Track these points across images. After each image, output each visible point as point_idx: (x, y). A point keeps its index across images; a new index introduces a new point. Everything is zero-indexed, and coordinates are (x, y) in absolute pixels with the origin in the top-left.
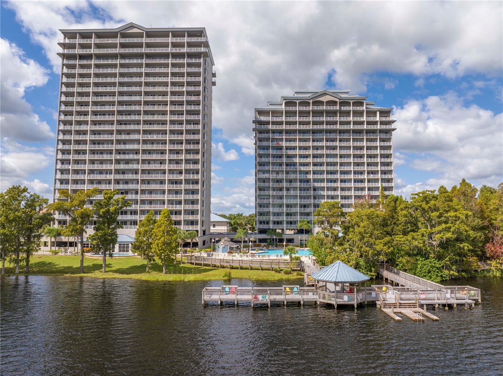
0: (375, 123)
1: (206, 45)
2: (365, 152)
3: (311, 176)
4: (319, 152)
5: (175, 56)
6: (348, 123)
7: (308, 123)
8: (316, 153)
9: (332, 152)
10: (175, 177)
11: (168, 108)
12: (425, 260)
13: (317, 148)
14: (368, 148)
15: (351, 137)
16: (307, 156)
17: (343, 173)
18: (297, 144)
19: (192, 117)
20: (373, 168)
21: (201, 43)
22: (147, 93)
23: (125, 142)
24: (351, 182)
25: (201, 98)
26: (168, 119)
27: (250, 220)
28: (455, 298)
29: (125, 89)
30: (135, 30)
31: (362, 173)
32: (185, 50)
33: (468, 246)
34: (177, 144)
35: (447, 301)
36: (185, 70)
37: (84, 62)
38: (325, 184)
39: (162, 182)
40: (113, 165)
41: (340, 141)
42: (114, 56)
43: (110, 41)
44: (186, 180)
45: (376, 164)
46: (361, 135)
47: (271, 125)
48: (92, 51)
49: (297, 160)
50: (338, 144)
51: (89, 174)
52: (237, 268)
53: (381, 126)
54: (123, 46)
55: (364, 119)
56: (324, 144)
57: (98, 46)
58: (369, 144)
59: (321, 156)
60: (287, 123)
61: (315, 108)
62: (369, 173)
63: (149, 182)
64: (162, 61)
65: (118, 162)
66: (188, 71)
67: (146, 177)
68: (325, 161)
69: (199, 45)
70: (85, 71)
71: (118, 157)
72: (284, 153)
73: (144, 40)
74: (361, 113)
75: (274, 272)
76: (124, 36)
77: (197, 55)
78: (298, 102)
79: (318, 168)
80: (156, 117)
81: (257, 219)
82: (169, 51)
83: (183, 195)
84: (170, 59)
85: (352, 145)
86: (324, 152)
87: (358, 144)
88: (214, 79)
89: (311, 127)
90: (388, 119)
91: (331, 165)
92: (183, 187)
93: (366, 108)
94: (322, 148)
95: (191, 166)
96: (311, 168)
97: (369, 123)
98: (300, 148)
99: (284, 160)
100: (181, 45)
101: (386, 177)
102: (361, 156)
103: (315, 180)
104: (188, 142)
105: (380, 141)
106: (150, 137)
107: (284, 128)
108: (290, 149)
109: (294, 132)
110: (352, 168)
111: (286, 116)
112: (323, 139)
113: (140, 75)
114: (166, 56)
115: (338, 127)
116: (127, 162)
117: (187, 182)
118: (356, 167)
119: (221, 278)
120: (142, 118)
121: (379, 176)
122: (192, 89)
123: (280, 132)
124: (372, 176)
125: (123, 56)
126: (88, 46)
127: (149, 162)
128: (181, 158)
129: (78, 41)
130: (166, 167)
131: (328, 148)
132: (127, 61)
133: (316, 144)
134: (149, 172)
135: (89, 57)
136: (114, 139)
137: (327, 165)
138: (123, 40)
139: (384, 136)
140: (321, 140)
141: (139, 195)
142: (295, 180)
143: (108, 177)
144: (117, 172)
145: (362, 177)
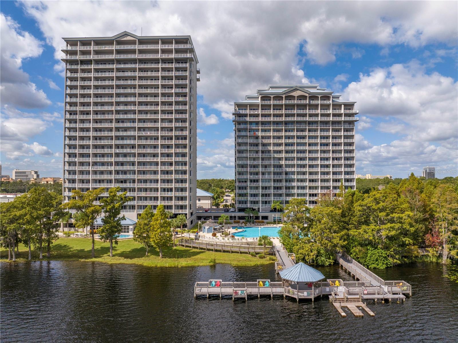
0: (340, 115)
1: (192, 51)
2: (330, 141)
3: (283, 162)
4: (291, 141)
5: (164, 61)
6: (317, 115)
7: (281, 115)
8: (287, 142)
9: (302, 141)
10: (166, 168)
11: (159, 108)
12: (374, 250)
13: (288, 137)
14: (334, 137)
15: (319, 128)
16: (280, 145)
17: (311, 159)
18: (271, 134)
19: (180, 116)
20: (337, 155)
21: (188, 49)
22: (140, 95)
23: (123, 138)
24: (318, 167)
25: (188, 99)
26: (160, 118)
27: (230, 186)
28: (391, 292)
29: (122, 91)
30: (129, 38)
31: (327, 159)
32: (173, 56)
33: (409, 241)
34: (168, 139)
35: (384, 296)
36: (173, 74)
37: (85, 67)
38: (295, 169)
39: (155, 172)
40: (113, 158)
41: (309, 131)
42: (111, 62)
43: (107, 48)
44: (176, 171)
45: (340, 152)
46: (328, 125)
47: (248, 118)
48: (92, 57)
49: (271, 148)
50: (307, 134)
51: (93, 165)
52: (220, 251)
53: (345, 118)
54: (118, 52)
55: (331, 111)
56: (295, 133)
57: (97, 52)
58: (335, 134)
59: (292, 144)
60: (263, 115)
61: (288, 102)
62: (333, 159)
63: (144, 172)
64: (153, 66)
65: (117, 155)
66: (176, 75)
67: (142, 168)
68: (295, 149)
69: (185, 51)
70: (86, 75)
71: (118, 151)
72: (260, 142)
73: (137, 47)
74: (327, 107)
75: (250, 256)
76: (119, 43)
77: (184, 61)
78: (272, 97)
79: (290, 155)
80: (149, 116)
81: (237, 199)
82: (159, 57)
83: (173, 184)
84: (160, 64)
85: (319, 134)
86: (295, 141)
87: (325, 134)
88: (198, 76)
89: (283, 119)
90: (351, 112)
91: (301, 153)
92: (173, 177)
93: (333, 101)
94: (293, 137)
95: (180, 159)
96: (283, 155)
97: (334, 115)
98: (274, 137)
99: (260, 148)
100: (170, 51)
101: (349, 162)
102: (327, 145)
103: (287, 166)
104: (177, 138)
105: (344, 131)
106: (143, 134)
107: (260, 120)
108: (266, 138)
109: (269, 123)
110: (319, 155)
111: (262, 109)
112: (294, 129)
113: (134, 78)
114: (156, 61)
115: (307, 119)
116: (125, 155)
117: (177, 172)
118: (323, 154)
119: (208, 264)
120: (137, 116)
121: (342, 162)
122: (180, 90)
123: (257, 123)
124: (336, 162)
125: (119, 61)
126: (88, 53)
127: (144, 155)
128: (171, 152)
129: (79, 48)
130: (159, 159)
131: (298, 137)
132: (122, 66)
133: (288, 134)
134: (144, 164)
135: (89, 62)
136: (113, 135)
137: (297, 153)
138: (119, 47)
139: (347, 126)
140: (293, 130)
141: (136, 184)
142: (270, 166)
143: (110, 168)
144: (117, 163)
145: (328, 163)
